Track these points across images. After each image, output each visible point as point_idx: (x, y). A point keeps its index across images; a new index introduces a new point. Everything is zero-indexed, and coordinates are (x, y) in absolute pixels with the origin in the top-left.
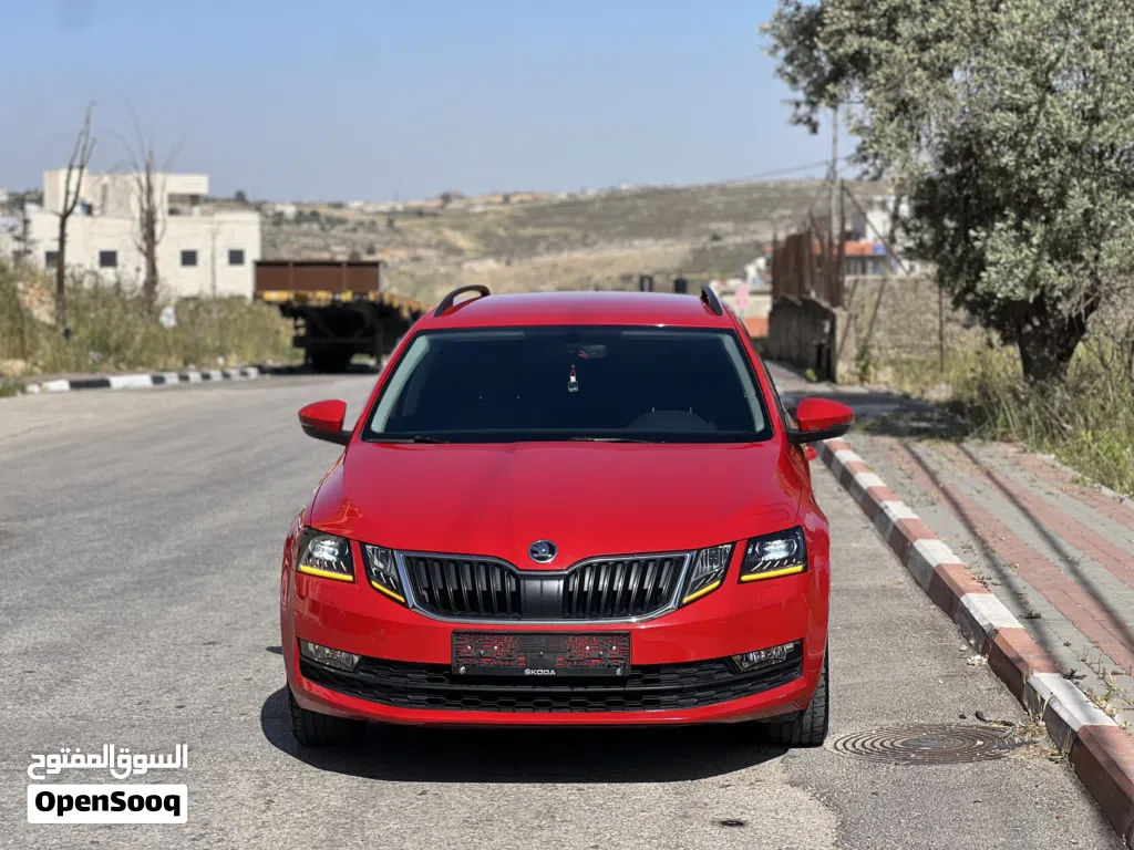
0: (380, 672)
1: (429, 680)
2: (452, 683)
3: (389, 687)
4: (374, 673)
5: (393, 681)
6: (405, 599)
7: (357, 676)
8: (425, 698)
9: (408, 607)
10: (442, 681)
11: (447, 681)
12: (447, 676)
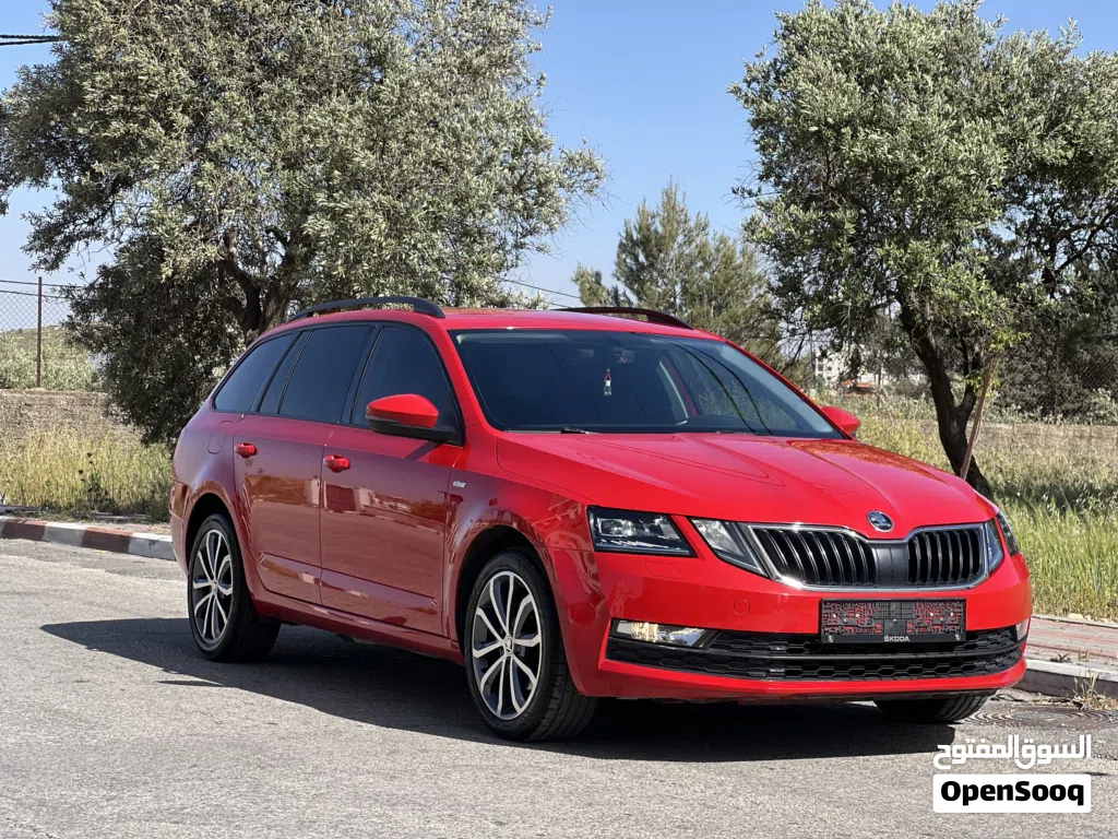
1: (790, 652)
2: (811, 653)
3: (748, 660)
4: (730, 648)
5: (754, 655)
6: (764, 569)
7: (707, 652)
8: (783, 669)
9: (769, 578)
11: (807, 651)
12: (806, 646)
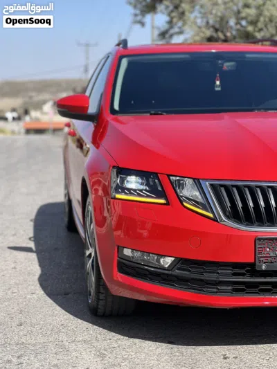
0: (193, 270)
1: (234, 274)
2: (252, 276)
3: (202, 280)
4: (190, 271)
5: (206, 276)
6: (214, 215)
7: (174, 273)
8: (230, 288)
9: (217, 221)
10: (243, 275)
11: (248, 275)
12: (248, 271)
